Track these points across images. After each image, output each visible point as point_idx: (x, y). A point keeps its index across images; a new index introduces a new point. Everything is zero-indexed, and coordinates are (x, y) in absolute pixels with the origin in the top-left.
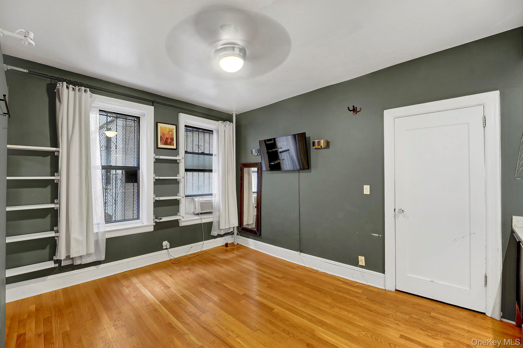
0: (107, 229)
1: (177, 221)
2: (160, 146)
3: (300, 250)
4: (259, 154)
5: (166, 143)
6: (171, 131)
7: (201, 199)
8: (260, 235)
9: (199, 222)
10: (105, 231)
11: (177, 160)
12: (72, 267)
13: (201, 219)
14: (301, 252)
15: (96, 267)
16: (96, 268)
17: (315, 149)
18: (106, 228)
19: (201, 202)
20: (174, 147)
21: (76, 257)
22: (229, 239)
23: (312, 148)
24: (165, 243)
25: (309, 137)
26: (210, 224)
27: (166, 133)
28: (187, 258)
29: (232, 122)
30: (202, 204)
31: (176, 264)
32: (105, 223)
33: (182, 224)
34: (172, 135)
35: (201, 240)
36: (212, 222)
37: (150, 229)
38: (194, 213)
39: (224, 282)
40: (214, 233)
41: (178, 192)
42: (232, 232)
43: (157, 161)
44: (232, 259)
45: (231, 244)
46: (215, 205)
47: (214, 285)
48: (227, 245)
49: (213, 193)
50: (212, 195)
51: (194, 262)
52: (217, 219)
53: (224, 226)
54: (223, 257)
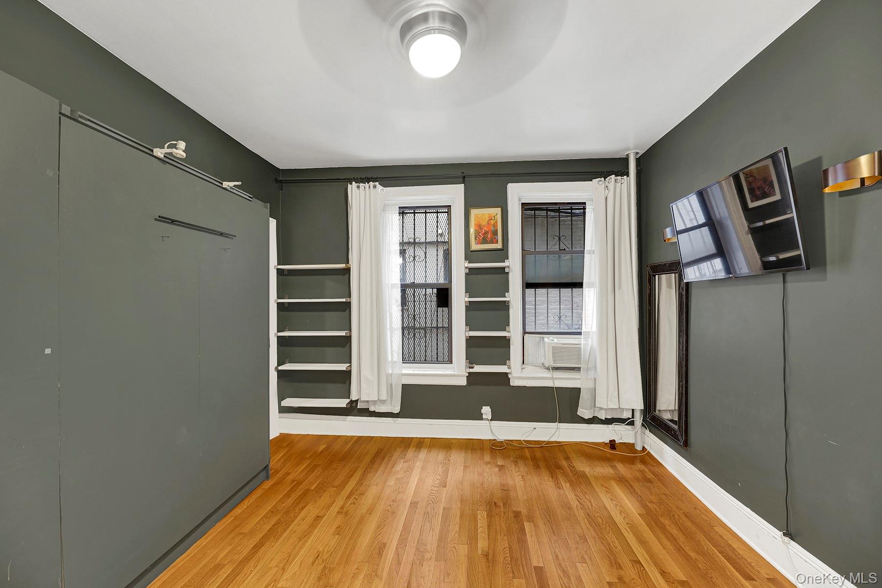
0: (405, 371)
1: (505, 377)
5: (485, 241)
6: (493, 219)
7: (556, 340)
8: (686, 445)
9: (548, 384)
10: (402, 373)
11: (505, 268)
12: (366, 413)
13: (553, 379)
15: (394, 421)
16: (392, 422)
18: (403, 369)
19: (555, 345)
20: (499, 246)
22: (622, 434)
24: (486, 411)
26: (576, 393)
27: (484, 223)
28: (518, 447)
29: (627, 174)
30: (557, 351)
31: (497, 451)
32: (402, 362)
33: (514, 382)
34: (495, 225)
35: (553, 421)
36: (580, 388)
37: (463, 382)
38: (543, 364)
39: (531, 519)
40: (584, 412)
41: (504, 324)
42: (629, 419)
43: (471, 272)
44: (596, 478)
45: (625, 446)
46: (585, 354)
47: (507, 516)
48: (612, 444)
49: (584, 330)
50: (580, 333)
51: (523, 458)
52: (590, 385)
53: (607, 402)
54: (583, 466)
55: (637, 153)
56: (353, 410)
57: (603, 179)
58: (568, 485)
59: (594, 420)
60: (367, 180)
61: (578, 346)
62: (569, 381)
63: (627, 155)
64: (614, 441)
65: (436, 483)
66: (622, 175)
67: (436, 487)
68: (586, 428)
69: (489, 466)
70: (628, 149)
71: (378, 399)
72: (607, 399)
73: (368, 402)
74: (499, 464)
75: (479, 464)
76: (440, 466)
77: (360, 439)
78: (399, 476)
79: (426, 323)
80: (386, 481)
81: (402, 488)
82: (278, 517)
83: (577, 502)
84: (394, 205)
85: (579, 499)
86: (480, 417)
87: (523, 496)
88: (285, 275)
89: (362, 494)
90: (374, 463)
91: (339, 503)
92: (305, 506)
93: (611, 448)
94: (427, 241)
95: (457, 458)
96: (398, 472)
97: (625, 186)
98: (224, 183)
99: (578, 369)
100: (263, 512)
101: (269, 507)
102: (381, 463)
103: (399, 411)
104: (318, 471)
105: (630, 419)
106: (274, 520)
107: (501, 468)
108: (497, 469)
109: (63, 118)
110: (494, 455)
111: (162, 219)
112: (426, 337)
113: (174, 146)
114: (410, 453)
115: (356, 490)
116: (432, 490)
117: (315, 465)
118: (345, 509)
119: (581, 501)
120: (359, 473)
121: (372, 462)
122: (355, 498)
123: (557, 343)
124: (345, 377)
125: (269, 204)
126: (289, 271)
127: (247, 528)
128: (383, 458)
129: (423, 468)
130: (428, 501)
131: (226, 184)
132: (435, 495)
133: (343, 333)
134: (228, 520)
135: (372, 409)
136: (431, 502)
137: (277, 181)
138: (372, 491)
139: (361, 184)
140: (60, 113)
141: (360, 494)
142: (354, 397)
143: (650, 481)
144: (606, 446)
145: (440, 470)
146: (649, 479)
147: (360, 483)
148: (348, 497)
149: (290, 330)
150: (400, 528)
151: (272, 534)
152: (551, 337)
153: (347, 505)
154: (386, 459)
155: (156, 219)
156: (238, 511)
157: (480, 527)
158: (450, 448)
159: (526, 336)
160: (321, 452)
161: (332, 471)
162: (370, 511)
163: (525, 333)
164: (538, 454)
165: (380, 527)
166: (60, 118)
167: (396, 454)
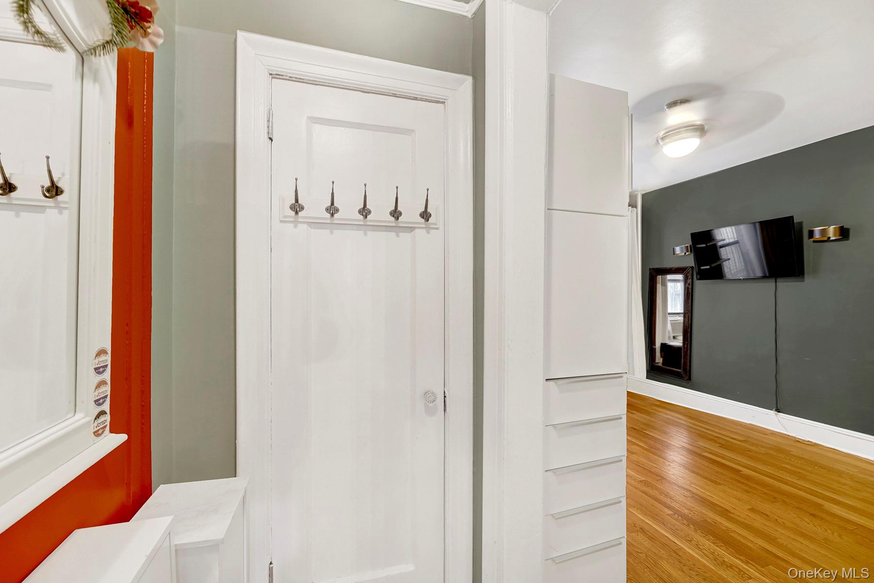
3: (777, 408)
4: (687, 254)
8: (690, 379)
14: (779, 412)
17: (814, 242)
23: (807, 242)
25: (801, 224)
29: (636, 207)
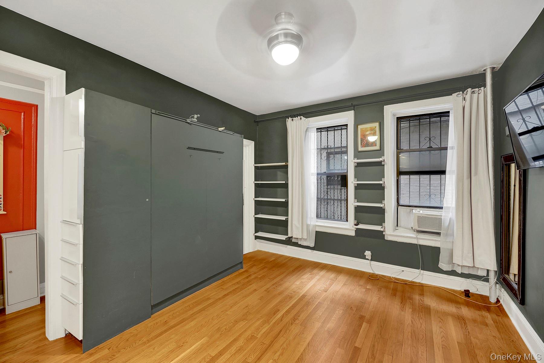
2: (360, 149)
5: (367, 145)
6: (374, 130)
7: (421, 212)
9: (414, 241)
10: (316, 225)
11: (382, 162)
12: (296, 245)
13: (417, 238)
16: (311, 252)
18: (317, 222)
21: (299, 238)
24: (368, 254)
26: (436, 251)
28: (388, 280)
29: (485, 86)
30: (421, 219)
31: (371, 280)
32: (316, 217)
33: (388, 238)
36: (440, 248)
37: (353, 234)
38: (412, 228)
39: (369, 322)
40: (443, 265)
41: (382, 198)
42: (484, 276)
43: (359, 165)
44: (437, 312)
45: (481, 297)
46: (446, 223)
47: (355, 316)
48: (467, 293)
49: (445, 206)
50: (441, 208)
51: (386, 288)
52: (449, 246)
53: (462, 260)
54: (431, 302)
55: (494, 68)
56: (289, 242)
57: (461, 92)
58: (411, 310)
59: (453, 273)
60: (296, 116)
61: (439, 217)
62: (432, 242)
63: (484, 70)
64: (468, 291)
65: (322, 288)
66: (479, 87)
67: (321, 291)
68: (446, 278)
69: (360, 287)
70: (485, 66)
71: (302, 238)
72: (462, 258)
73: (297, 239)
74: (367, 287)
75: (354, 284)
76: (330, 281)
77: (293, 259)
78: (303, 281)
79: (334, 196)
80: (294, 282)
81: (302, 287)
82: (239, 286)
83: (411, 322)
84: (313, 127)
85: (413, 321)
86: (364, 257)
87: (373, 308)
88: (259, 169)
89: (281, 285)
90: (294, 271)
91: (268, 286)
92: (252, 284)
93: (465, 296)
94: (335, 147)
95: (342, 279)
96: (304, 278)
97: (482, 96)
98: (219, 129)
99: (438, 234)
100: (234, 282)
101: (238, 280)
102: (298, 272)
103: (314, 246)
104: (265, 270)
105: (486, 277)
106: (237, 286)
107: (368, 290)
108: (364, 290)
109: (153, 115)
110: (367, 282)
111: (189, 148)
112: (334, 205)
113: (193, 117)
114: (315, 271)
115: (278, 283)
116: (318, 292)
117: (265, 267)
118: (269, 290)
119: (414, 322)
120: (285, 274)
121: (293, 271)
122: (276, 286)
123: (422, 214)
124: (285, 224)
125: (243, 135)
126: (261, 167)
127: (225, 287)
128: (300, 270)
129: (319, 280)
130: (312, 296)
131: (220, 129)
132: (317, 295)
133: (284, 200)
134: (220, 281)
135: (299, 243)
136: (313, 297)
137: (255, 122)
138: (287, 284)
139: (294, 118)
140: (151, 113)
141: (279, 285)
142: (289, 235)
143: (487, 324)
144: (462, 294)
145: (328, 283)
146: (486, 323)
147: (282, 280)
148: (273, 285)
149: (261, 197)
150: (291, 305)
151: (234, 292)
152: (418, 209)
153: (270, 288)
154: (301, 271)
155: (187, 148)
156: (225, 279)
157: (334, 317)
158: (341, 272)
159: (400, 208)
160: (271, 261)
161: (272, 271)
162: (280, 294)
163: (398, 204)
164: (400, 287)
165: (281, 302)
166: (151, 115)
167: (308, 270)
